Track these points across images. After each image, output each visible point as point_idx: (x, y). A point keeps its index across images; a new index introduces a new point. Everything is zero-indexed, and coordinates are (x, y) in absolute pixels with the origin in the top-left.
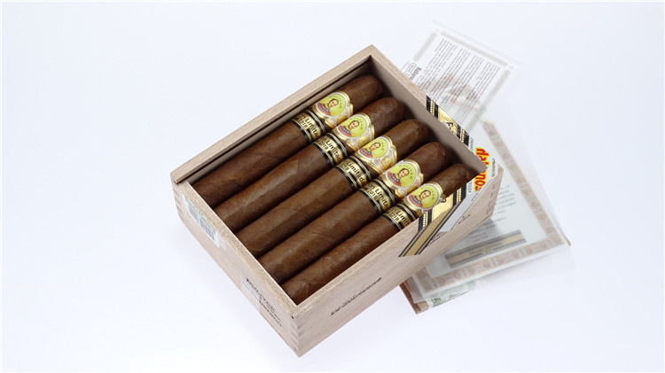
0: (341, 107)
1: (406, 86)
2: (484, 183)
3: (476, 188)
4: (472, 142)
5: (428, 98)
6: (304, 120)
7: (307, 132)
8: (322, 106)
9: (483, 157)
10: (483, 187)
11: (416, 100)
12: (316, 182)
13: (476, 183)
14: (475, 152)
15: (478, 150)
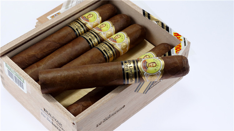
0: (94, 18)
1: (130, 5)
2: (180, 49)
3: (177, 52)
4: (171, 30)
5: (143, 11)
6: (74, 24)
7: (76, 31)
8: (84, 18)
9: (178, 37)
10: (180, 51)
11: (137, 11)
12: (84, 54)
13: (176, 49)
14: (173, 35)
15: (175, 34)
